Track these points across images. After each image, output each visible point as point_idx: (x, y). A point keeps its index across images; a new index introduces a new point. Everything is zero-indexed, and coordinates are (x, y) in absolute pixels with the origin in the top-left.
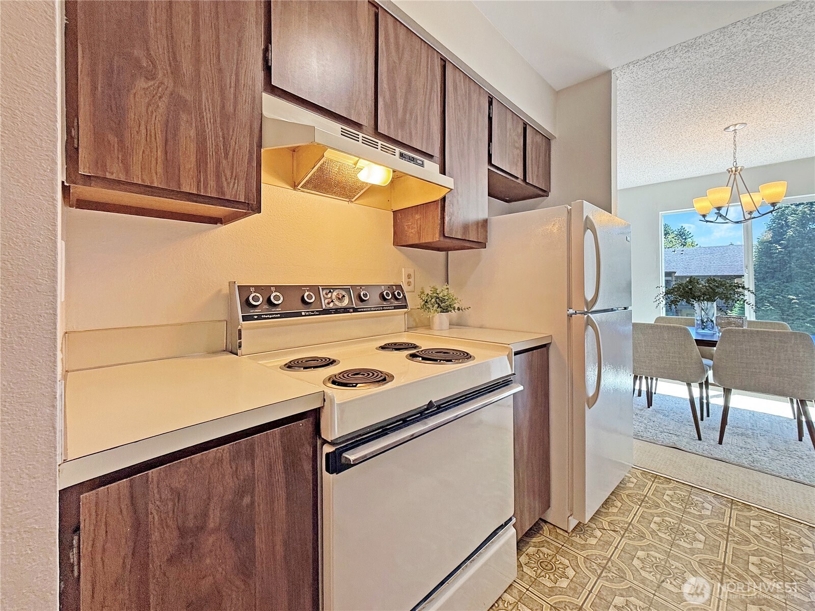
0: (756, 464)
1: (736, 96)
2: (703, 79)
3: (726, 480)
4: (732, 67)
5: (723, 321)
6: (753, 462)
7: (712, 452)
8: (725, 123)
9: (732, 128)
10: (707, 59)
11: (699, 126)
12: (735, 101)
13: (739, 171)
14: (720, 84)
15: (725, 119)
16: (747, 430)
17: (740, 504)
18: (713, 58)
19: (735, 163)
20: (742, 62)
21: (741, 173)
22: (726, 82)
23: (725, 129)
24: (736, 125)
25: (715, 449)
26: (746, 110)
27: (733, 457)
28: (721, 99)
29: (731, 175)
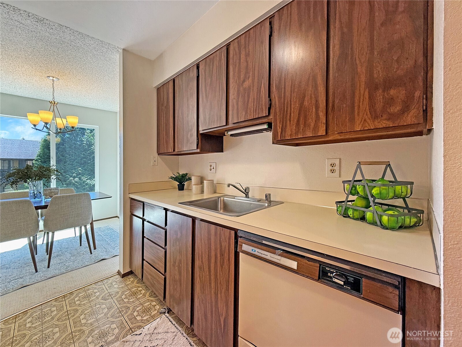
0: (68, 269)
1: (58, 63)
2: (43, 43)
3: (58, 286)
4: (60, 47)
5: (48, 192)
6: (67, 268)
7: (46, 275)
8: (48, 74)
9: (51, 78)
10: (47, 34)
11: (32, 68)
12: (57, 65)
13: (56, 104)
14: (51, 52)
15: (49, 72)
16: (58, 252)
17: (68, 295)
18: (51, 36)
19: (53, 99)
20: (66, 48)
21: (57, 106)
22: (55, 53)
23: (47, 77)
24: (54, 77)
25: (47, 273)
26: (61, 73)
27: (57, 271)
28: (50, 60)
29: (51, 105)
